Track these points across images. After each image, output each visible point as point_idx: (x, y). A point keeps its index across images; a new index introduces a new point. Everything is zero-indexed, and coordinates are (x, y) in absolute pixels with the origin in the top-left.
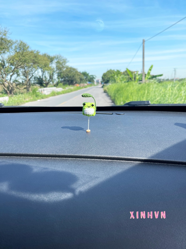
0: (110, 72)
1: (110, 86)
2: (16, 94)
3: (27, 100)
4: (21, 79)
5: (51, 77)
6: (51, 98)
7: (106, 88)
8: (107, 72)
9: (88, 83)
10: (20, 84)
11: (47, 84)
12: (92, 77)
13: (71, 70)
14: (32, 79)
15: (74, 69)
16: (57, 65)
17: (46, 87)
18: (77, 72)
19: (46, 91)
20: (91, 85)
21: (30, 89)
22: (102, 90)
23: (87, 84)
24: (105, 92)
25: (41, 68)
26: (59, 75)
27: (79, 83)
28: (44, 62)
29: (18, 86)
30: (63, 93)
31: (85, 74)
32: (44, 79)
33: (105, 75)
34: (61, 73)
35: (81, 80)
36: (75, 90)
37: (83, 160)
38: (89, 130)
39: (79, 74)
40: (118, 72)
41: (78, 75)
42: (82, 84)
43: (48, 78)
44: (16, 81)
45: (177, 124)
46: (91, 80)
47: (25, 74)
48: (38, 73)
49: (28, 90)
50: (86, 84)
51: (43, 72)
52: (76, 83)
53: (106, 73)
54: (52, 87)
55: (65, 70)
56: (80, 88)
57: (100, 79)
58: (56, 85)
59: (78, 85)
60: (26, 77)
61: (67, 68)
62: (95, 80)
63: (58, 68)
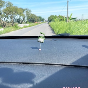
0: (52, 16)
2: (7, 27)
3: (12, 30)
4: (9, 20)
5: (24, 19)
6: (24, 29)
7: (50, 24)
9: (41, 21)
10: (9, 22)
11: (22, 22)
13: (33, 15)
14: (15, 20)
15: (35, 15)
16: (26, 13)
17: (21, 23)
18: (36, 16)
19: (21, 25)
20: (43, 22)
21: (14, 25)
22: (48, 25)
24: (49, 26)
26: (27, 18)
27: (37, 22)
28: (20, 12)
29: (8, 23)
30: (30, 26)
31: (40, 17)
32: (20, 20)
33: (49, 18)
35: (38, 20)
36: (35, 25)
37: (37, 65)
38: (40, 49)
40: (56, 16)
41: (36, 18)
42: (38, 22)
43: (22, 19)
44: (7, 21)
45: (83, 46)
46: (43, 20)
47: (11, 18)
48: (17, 17)
49: (13, 25)
50: (40, 22)
51: (20, 16)
52: (36, 21)
54: (24, 23)
55: (30, 16)
56: (38, 24)
57: (47, 20)
58: (26, 23)
59: (36, 23)
60: (12, 19)
61: (31, 14)
62: (45, 20)
63: (27, 15)
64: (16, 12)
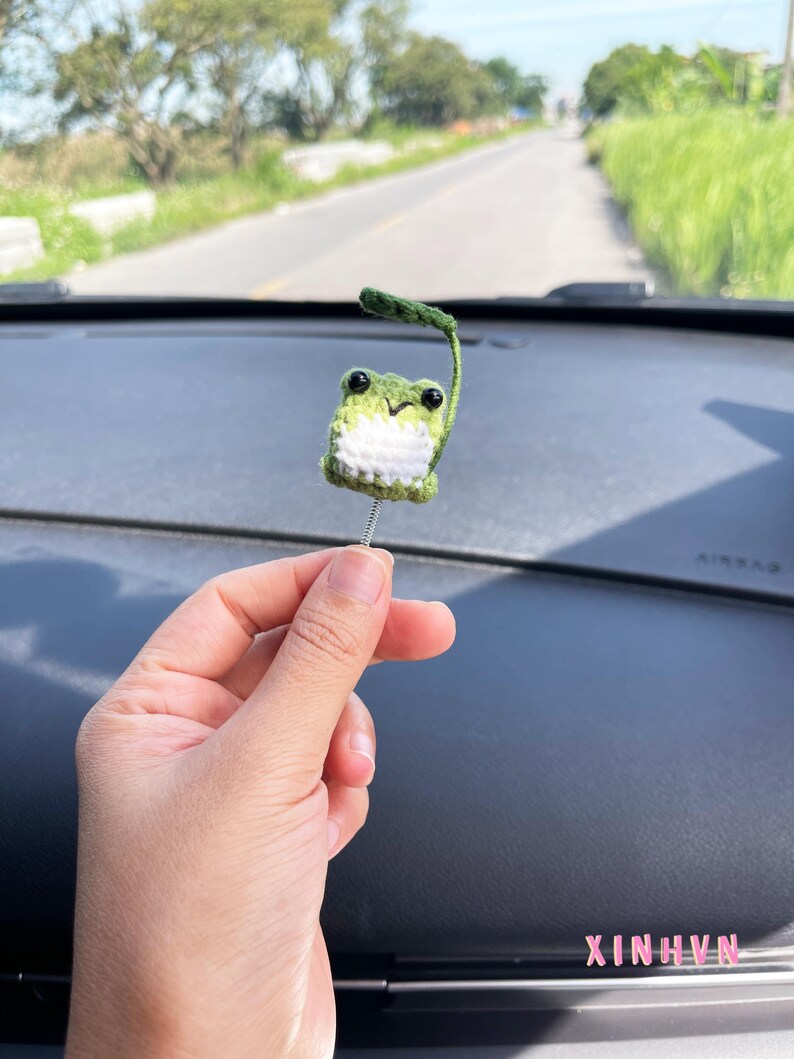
0: (626, 55)
1: (618, 128)
2: (181, 178)
3: (234, 205)
5: (339, 92)
6: (339, 196)
7: (595, 141)
8: (612, 56)
9: (514, 113)
10: (199, 129)
11: (322, 127)
12: (532, 84)
13: (435, 50)
14: (254, 106)
15: (449, 47)
16: (367, 28)
17: (316, 140)
18: (461, 60)
19: (316, 161)
20: (529, 124)
21: (247, 154)
22: (578, 151)
23: (513, 123)
24: (594, 160)
25: (294, 45)
26: (377, 84)
27: (473, 116)
28: (305, 15)
29: (195, 142)
30: (396, 168)
31: (498, 69)
32: (307, 103)
33: (598, 72)
34: (385, 68)
35: (481, 98)
36: (450, 152)
39: (472, 69)
40: (667, 57)
41: (467, 76)
42: (483, 124)
43: (326, 94)
44: (180, 117)
46: (529, 99)
47: (224, 80)
49: (236, 160)
50: (501, 123)
51: (303, 64)
52: (457, 116)
53: (608, 62)
54: (340, 139)
55: (407, 56)
56: (474, 141)
58: (364, 132)
59: (463, 129)
60: (228, 94)
61: (415, 40)
62: (549, 101)
63: (376, 45)
64: (262, 22)
